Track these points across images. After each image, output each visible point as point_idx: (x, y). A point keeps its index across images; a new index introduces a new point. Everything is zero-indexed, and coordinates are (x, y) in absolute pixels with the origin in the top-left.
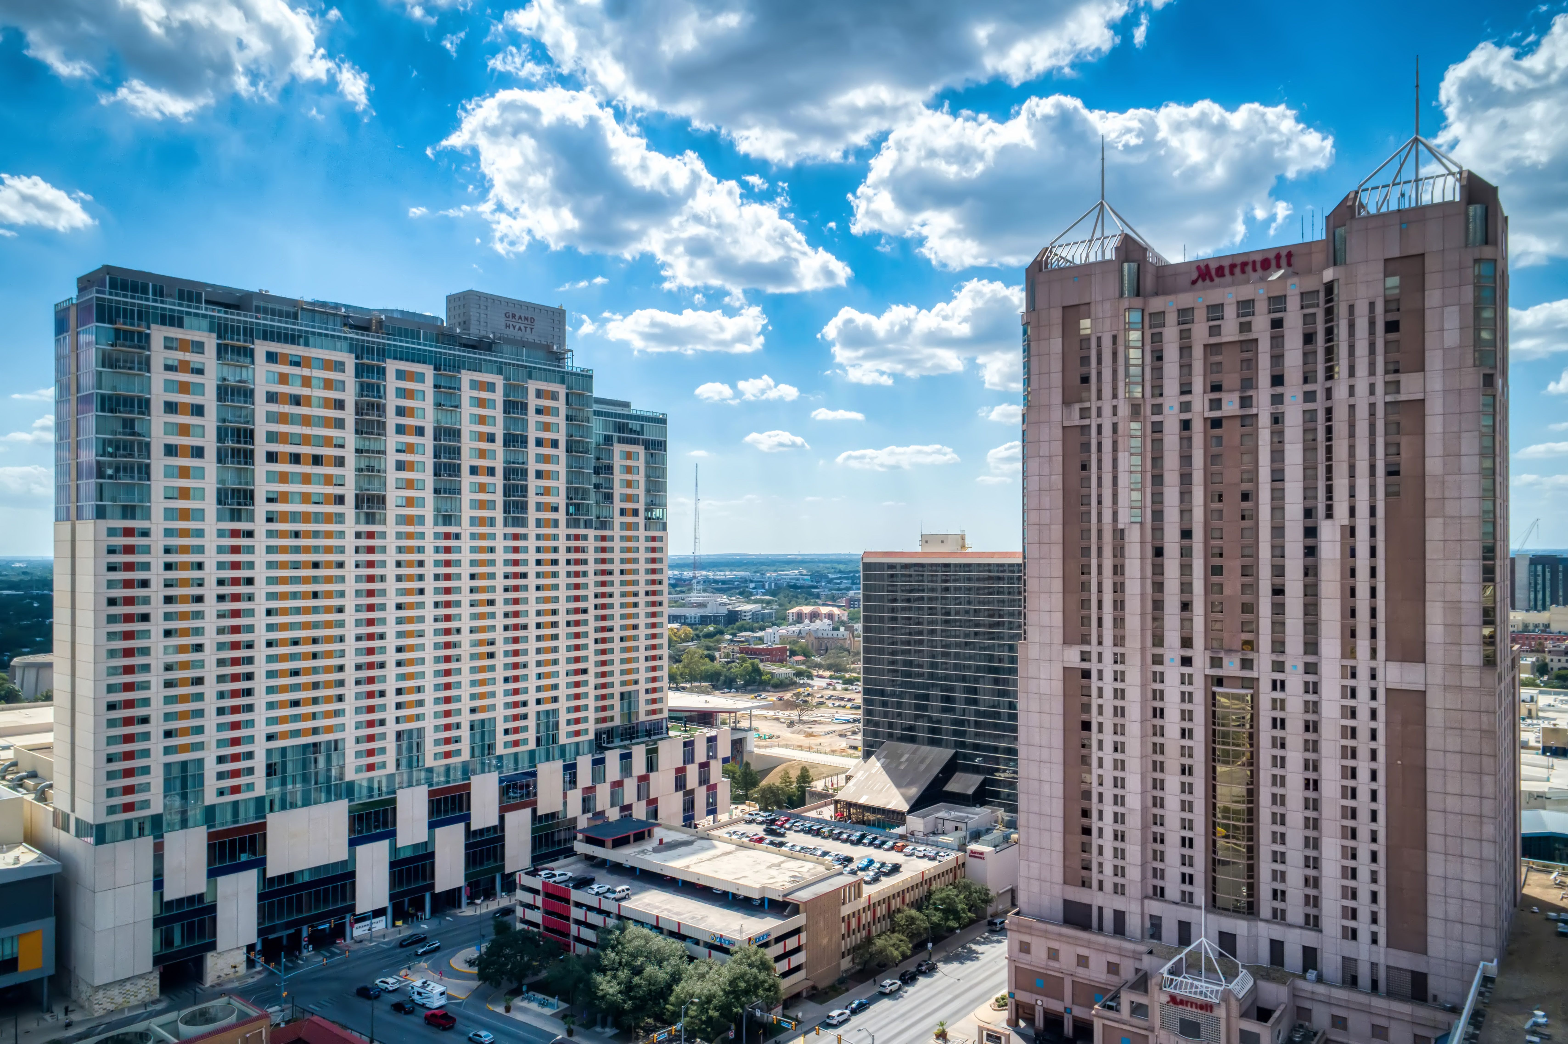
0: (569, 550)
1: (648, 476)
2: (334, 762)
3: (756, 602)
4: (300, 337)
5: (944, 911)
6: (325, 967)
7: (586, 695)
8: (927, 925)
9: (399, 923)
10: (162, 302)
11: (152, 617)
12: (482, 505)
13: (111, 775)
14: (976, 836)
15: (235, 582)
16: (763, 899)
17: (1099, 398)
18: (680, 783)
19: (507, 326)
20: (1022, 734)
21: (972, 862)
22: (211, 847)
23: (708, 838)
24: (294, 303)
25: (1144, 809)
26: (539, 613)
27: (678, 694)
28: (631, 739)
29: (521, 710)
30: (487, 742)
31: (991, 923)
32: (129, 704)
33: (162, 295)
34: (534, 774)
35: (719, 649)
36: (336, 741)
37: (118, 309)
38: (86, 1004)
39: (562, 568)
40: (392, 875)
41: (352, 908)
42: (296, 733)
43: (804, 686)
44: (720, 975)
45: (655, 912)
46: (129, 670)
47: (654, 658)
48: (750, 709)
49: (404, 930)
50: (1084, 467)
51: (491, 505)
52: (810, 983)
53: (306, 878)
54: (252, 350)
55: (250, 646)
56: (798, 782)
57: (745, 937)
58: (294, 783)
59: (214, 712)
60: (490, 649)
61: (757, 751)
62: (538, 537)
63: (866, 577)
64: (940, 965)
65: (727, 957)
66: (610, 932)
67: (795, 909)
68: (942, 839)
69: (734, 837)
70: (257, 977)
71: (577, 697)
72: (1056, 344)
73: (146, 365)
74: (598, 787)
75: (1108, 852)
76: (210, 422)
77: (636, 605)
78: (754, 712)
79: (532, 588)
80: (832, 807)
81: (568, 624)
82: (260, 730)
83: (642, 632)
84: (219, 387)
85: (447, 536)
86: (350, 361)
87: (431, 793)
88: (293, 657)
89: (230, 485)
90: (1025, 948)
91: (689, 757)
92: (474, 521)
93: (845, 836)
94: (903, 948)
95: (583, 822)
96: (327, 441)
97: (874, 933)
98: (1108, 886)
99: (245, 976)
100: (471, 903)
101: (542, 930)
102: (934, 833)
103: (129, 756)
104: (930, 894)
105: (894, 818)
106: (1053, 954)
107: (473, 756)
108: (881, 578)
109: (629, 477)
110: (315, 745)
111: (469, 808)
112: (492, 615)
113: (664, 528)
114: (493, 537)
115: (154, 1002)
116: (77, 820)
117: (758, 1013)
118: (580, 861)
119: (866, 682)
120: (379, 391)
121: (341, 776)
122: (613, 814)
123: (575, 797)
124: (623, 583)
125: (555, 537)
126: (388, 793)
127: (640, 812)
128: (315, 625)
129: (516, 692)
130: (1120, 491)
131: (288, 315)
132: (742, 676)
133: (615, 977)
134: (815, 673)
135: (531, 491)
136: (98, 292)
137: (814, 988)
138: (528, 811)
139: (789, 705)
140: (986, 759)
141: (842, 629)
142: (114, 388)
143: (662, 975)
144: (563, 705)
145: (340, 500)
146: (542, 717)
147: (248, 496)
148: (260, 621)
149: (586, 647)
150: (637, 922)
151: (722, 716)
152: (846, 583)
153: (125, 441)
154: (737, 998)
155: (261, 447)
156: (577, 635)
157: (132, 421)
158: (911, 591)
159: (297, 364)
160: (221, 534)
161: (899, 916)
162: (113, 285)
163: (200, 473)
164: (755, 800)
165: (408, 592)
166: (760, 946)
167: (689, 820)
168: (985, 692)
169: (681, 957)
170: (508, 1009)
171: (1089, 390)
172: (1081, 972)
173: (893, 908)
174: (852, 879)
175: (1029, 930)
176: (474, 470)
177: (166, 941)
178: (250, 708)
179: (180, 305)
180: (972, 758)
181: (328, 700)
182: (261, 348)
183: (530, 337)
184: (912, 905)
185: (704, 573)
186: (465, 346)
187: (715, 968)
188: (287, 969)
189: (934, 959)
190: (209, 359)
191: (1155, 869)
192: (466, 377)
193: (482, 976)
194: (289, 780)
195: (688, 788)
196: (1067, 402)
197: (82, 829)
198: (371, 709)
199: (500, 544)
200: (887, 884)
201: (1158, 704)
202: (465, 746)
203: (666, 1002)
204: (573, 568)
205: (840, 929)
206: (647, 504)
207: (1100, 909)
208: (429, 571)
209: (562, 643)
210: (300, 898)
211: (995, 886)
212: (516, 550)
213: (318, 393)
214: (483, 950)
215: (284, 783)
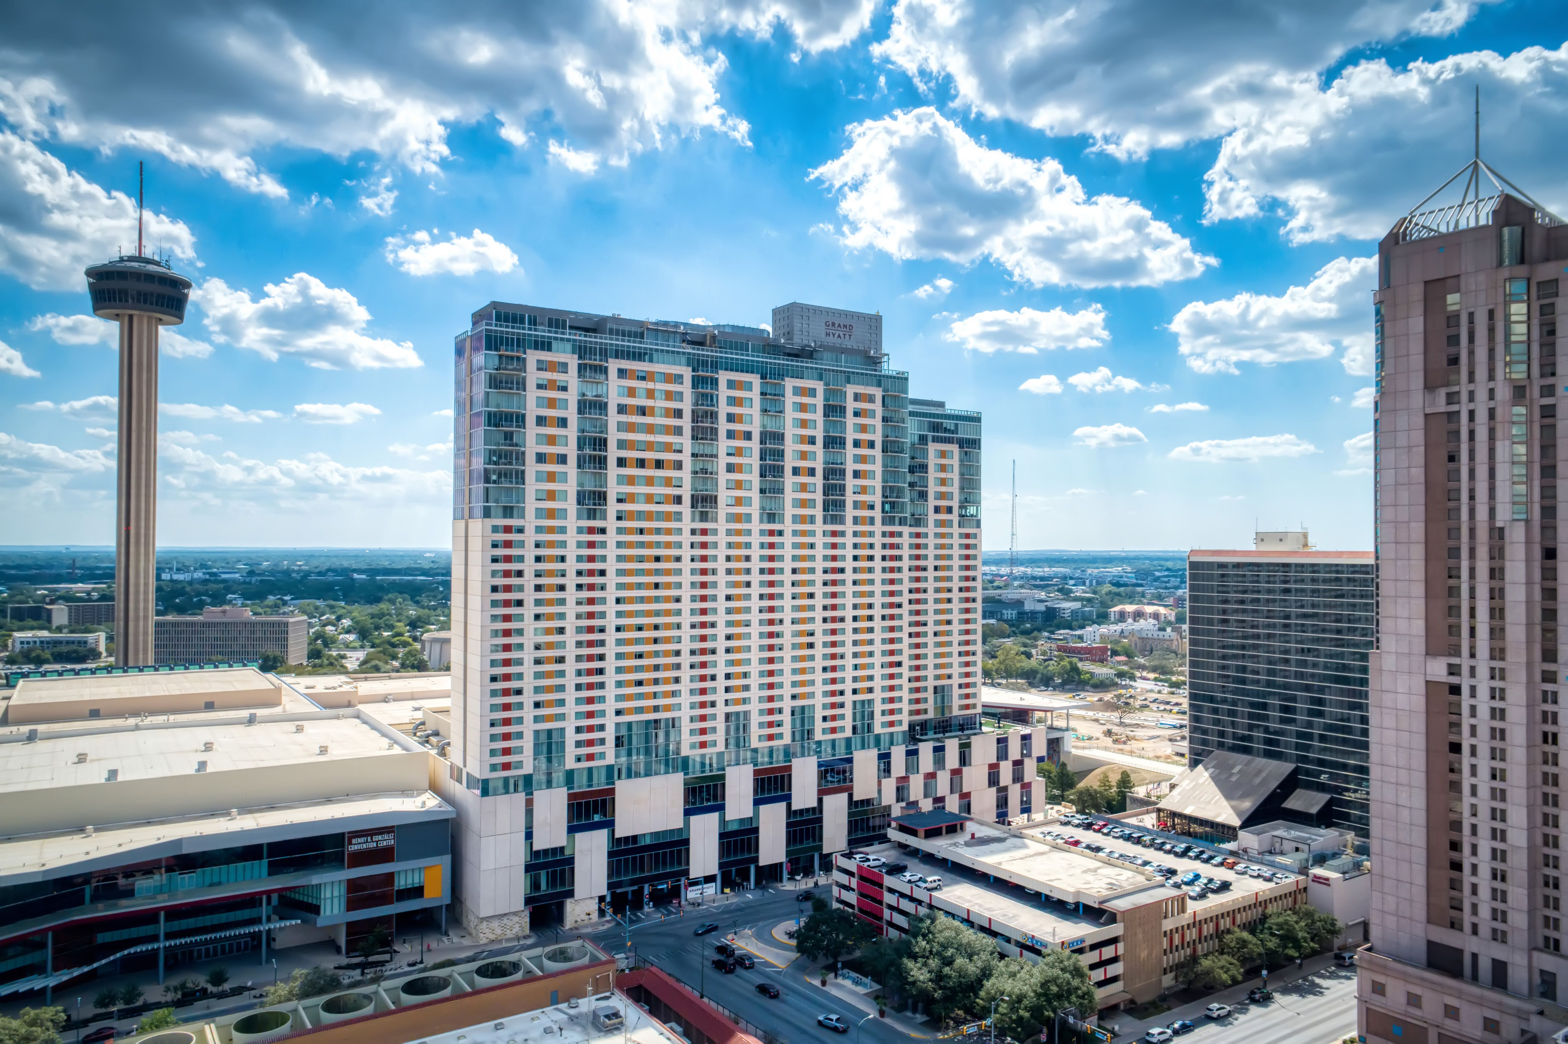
0: (884, 546)
1: (962, 474)
2: (672, 738)
3: (1076, 599)
4: (645, 354)
5: (1281, 937)
6: (662, 924)
7: (900, 687)
8: (1261, 950)
9: (727, 890)
10: (535, 330)
11: (525, 603)
12: (803, 503)
13: (493, 738)
14: (1321, 859)
15: (591, 573)
16: (1077, 904)
17: (1471, 379)
18: (993, 779)
19: (828, 334)
20: (1374, 752)
21: (1315, 887)
22: (570, 807)
23: (1020, 836)
24: (641, 324)
25: (1531, 847)
26: (855, 607)
27: (993, 690)
28: (944, 732)
29: (838, 699)
30: (806, 728)
31: (1339, 957)
32: (507, 677)
33: (535, 324)
34: (850, 761)
35: (1036, 647)
36: (673, 719)
37: (501, 338)
38: (474, 932)
39: (878, 564)
40: (721, 845)
41: (686, 872)
42: (640, 710)
43: (1125, 687)
44: (1032, 976)
45: (966, 906)
46: (507, 648)
47: (967, 653)
48: (1068, 708)
49: (731, 898)
50: (1452, 458)
51: (811, 503)
52: (1128, 996)
53: (648, 841)
54: (606, 368)
55: (602, 630)
56: (1119, 786)
57: (1058, 941)
58: (638, 754)
59: (573, 687)
60: (810, 639)
61: (1074, 751)
62: (855, 534)
63: (1193, 577)
64: (1277, 996)
65: (1040, 959)
66: (921, 920)
67: (1112, 918)
68: (1279, 859)
69: (1048, 838)
70: (607, 926)
71: (892, 688)
72: (1417, 324)
73: (522, 385)
74: (912, 777)
75: (1484, 893)
76: (572, 432)
77: (949, 601)
78: (1071, 711)
79: (849, 583)
80: (1154, 815)
81: (883, 618)
82: (611, 706)
83: (956, 627)
84: (579, 402)
85: (771, 533)
86: (687, 373)
87: (756, 773)
88: (637, 641)
89: (588, 488)
90: (1379, 989)
91: (1003, 754)
92: (796, 519)
93: (1168, 847)
94: (1234, 971)
95: (897, 811)
96: (668, 447)
97: (1200, 952)
98: (1485, 930)
99: (597, 924)
100: (792, 879)
101: (856, 911)
102: (1270, 852)
103: (507, 722)
104: (1264, 918)
105: (1225, 832)
106: (1414, 1000)
107: (793, 740)
108: (1210, 578)
109: (943, 475)
110: (656, 721)
111: (790, 789)
112: (812, 608)
113: (978, 525)
114: (813, 533)
115: (525, 937)
116: (468, 774)
117: (1071, 1020)
118: (894, 848)
119: (1192, 686)
120: (712, 400)
121: (678, 751)
122: (926, 805)
123: (889, 786)
124: (937, 579)
125: (871, 534)
126: (719, 770)
127: (953, 805)
128: (657, 613)
129: (834, 681)
130: (1499, 484)
131: (636, 335)
132: (1060, 675)
133: (925, 964)
134: (1138, 674)
135: (849, 490)
136: (487, 324)
137: (1132, 1001)
138: (845, 796)
139: (1111, 707)
140: (1332, 776)
141: (1169, 630)
142: (498, 406)
143: (972, 969)
144: (878, 696)
145: (678, 500)
146: (858, 706)
147: (601, 497)
148: (611, 608)
149: (900, 640)
150: (947, 913)
151: (1038, 715)
152: (1175, 581)
153: (506, 451)
154: (1049, 1001)
155: (613, 453)
156: (892, 629)
157: (512, 433)
158: (1245, 592)
159: (643, 378)
160: (580, 530)
161: (1228, 938)
162: (498, 318)
163: (564, 477)
164: (1071, 801)
165: (736, 585)
166: (1074, 951)
167: (1002, 817)
168: (1331, 703)
169: (992, 953)
170: (824, 983)
171: (1458, 372)
172: (1450, 1025)
173: (1222, 927)
174: (1175, 892)
175: (1383, 969)
176: (796, 471)
177: (535, 885)
178: (602, 685)
179: (549, 332)
180: (1318, 774)
181: (666, 681)
182: (613, 365)
183: (848, 344)
184: (1244, 927)
185: (1022, 569)
186: (789, 355)
187: (1026, 968)
188: (632, 922)
189: (1269, 988)
190: (572, 378)
191: (1547, 918)
192: (789, 384)
193: (800, 948)
194: (634, 752)
195: (1002, 784)
196: (1429, 387)
197: (471, 782)
198: (703, 691)
199: (819, 540)
200: (1214, 901)
201: (1550, 728)
202: (786, 730)
203: (977, 996)
204: (888, 564)
205: (1161, 943)
206: (960, 502)
207: (1475, 956)
208: (755, 565)
209: (878, 636)
210: (642, 858)
211: (1343, 916)
212: (834, 546)
213: (661, 403)
214: (802, 924)
215: (629, 754)
